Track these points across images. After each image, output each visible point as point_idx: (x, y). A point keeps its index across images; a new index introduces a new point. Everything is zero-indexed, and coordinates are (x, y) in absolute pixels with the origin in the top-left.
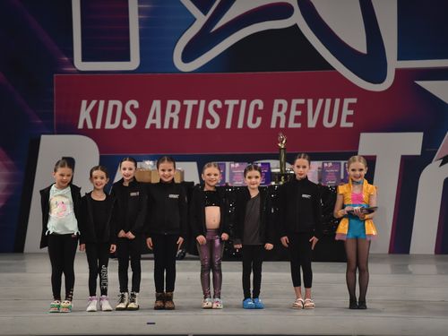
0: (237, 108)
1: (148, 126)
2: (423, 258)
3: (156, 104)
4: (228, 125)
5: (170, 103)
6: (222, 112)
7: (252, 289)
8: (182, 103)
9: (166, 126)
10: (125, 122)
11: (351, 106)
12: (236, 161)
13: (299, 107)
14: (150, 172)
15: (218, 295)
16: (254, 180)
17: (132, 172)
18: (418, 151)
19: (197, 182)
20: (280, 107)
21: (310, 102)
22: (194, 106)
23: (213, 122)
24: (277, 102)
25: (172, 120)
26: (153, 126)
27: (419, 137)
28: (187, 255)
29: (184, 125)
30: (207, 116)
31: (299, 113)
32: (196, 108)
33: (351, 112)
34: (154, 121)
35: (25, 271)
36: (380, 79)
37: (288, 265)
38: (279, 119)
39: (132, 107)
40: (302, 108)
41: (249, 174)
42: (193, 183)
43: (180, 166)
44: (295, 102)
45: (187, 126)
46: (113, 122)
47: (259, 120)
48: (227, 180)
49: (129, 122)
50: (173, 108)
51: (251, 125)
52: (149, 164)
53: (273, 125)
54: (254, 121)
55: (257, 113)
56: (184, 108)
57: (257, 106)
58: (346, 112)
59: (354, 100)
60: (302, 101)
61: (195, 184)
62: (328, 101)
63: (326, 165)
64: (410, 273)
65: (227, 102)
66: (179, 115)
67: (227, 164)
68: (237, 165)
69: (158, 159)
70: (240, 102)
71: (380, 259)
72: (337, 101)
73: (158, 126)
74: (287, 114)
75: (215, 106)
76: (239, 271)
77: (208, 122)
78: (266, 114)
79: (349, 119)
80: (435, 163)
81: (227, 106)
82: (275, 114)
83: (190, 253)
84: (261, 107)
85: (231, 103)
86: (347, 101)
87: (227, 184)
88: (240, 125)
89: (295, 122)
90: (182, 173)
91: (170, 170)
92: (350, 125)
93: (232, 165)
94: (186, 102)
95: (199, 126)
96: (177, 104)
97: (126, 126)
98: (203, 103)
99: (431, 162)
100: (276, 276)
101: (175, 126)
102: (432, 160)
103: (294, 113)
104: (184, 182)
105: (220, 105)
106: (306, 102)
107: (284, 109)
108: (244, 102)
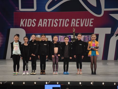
1: (38, 26)
2: (111, 61)
3: (41, 20)
4: (60, 26)
5: (44, 20)
6: (58, 22)
7: (66, 69)
8: (47, 20)
9: (43, 26)
10: (32, 25)
11: (92, 21)
12: (62, 35)
13: (78, 21)
14: (39, 38)
15: (57, 71)
16: (67, 40)
17: (35, 38)
19: (51, 41)
21: (81, 20)
23: (56, 25)
24: (73, 20)
25: (45, 24)
26: (40, 26)
28: (49, 60)
30: (54, 23)
31: (78, 23)
32: (51, 21)
33: (92, 22)
34: (40, 25)
35: (6, 64)
36: (100, 13)
37: (76, 63)
38: (73, 24)
39: (34, 21)
41: (65, 39)
42: (50, 41)
43: (47, 36)
44: (77, 20)
45: (49, 26)
46: (29, 25)
47: (68, 24)
48: (59, 40)
49: (34, 25)
51: (66, 26)
52: (39, 36)
53: (72, 26)
54: (67, 25)
55: (67, 22)
56: (48, 21)
57: (67, 21)
58: (91, 22)
59: (93, 19)
60: (79, 19)
62: (86, 19)
63: (85, 36)
64: (108, 65)
65: (59, 20)
66: (47, 23)
67: (59, 36)
68: (62, 36)
69: (41, 35)
70: (63, 20)
71: (99, 61)
72: (89, 19)
73: (41, 26)
74: (75, 23)
75: (56, 21)
76: (62, 64)
77: (54, 25)
78: (70, 23)
79: (92, 24)
80: (114, 36)
81: (60, 21)
82: (72, 23)
84: (68, 21)
85: (61, 20)
86: (91, 19)
87: (59, 41)
88: (63, 26)
89: (77, 25)
90: (48, 39)
91: (44, 38)
92: (92, 26)
93: (61, 36)
94: (49, 20)
95: (52, 26)
96: (46, 20)
97: (33, 26)
98: (53, 20)
99: (113, 36)
100: (72, 66)
101: (46, 26)
103: (77, 23)
104: (48, 41)
105: (57, 20)
106: (80, 20)
107: (75, 21)
108: (64, 20)
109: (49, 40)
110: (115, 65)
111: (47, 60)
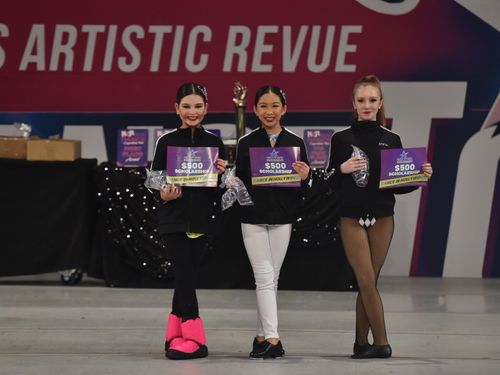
0: (168, 39)
1: (23, 66)
2: (463, 284)
3: (38, 31)
4: (154, 67)
5: (60, 29)
6: (145, 45)
8: (79, 29)
9: (54, 67)
11: (352, 39)
12: (165, 127)
13: (269, 39)
14: (26, 142)
18: (458, 112)
20: (239, 38)
21: (287, 30)
22: (99, 34)
23: (129, 61)
24: (234, 30)
25: (62, 57)
26: (32, 66)
27: (459, 89)
28: (85, 277)
29: (82, 66)
30: (120, 51)
31: (269, 48)
32: (102, 39)
33: (353, 48)
34: (33, 59)
38: (236, 57)
40: (274, 40)
42: (95, 161)
43: (71, 132)
44: (263, 30)
45: (88, 66)
47: (204, 58)
50: (65, 37)
51: (191, 67)
53: (227, 67)
54: (197, 61)
55: (201, 47)
56: (82, 38)
57: (201, 36)
58: (345, 48)
59: (358, 29)
60: (274, 29)
61: (99, 163)
62: (317, 30)
64: (443, 309)
65: (153, 29)
66: (74, 49)
67: (151, 129)
70: (174, 30)
71: (395, 284)
72: (331, 30)
73: (41, 67)
74: (250, 50)
75: (133, 36)
77: (122, 61)
78: (216, 49)
79: (349, 59)
80: (486, 132)
81: (153, 35)
82: (231, 49)
83: (89, 275)
85: (159, 31)
86: (346, 30)
88: (174, 67)
89: (262, 63)
90: (78, 145)
92: (352, 68)
93: (159, 132)
94: (86, 28)
95: (107, 67)
96: (72, 30)
98: (113, 29)
101: (68, 66)
102: (481, 126)
103: (261, 48)
104: (81, 159)
105: (141, 34)
106: (280, 31)
107: (246, 41)
108: (180, 30)
109: (86, 155)
110: (489, 311)
111: (70, 278)
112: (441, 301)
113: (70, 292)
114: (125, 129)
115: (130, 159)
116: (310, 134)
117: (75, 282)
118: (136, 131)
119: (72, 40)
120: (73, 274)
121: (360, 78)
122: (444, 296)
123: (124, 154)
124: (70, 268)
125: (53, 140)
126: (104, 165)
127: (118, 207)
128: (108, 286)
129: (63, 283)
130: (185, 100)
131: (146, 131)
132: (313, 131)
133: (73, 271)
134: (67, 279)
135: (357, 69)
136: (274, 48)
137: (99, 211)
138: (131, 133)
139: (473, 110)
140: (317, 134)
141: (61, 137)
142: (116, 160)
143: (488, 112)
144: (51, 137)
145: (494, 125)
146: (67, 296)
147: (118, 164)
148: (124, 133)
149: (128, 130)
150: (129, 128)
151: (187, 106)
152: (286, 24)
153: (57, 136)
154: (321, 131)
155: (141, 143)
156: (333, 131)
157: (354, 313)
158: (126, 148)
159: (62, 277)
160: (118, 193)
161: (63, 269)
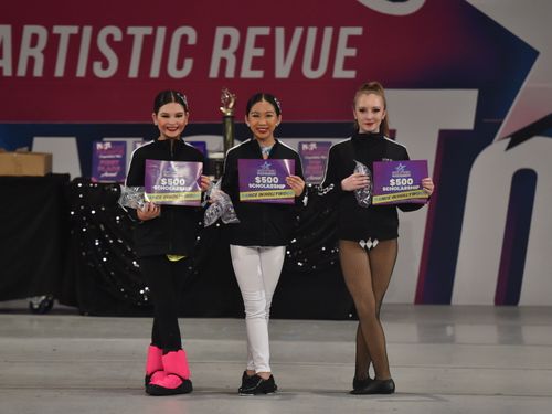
0: (149, 42)
2: (473, 312)
3: (4, 32)
4: (133, 72)
5: (29, 30)
6: (123, 49)
8: (50, 31)
9: (22, 72)
11: (352, 41)
13: (260, 41)
18: (466, 121)
19: (75, 173)
20: (227, 41)
21: (280, 32)
22: (71, 36)
23: (105, 65)
24: (221, 32)
25: (31, 61)
28: (56, 305)
29: (53, 72)
30: (95, 54)
31: (260, 52)
32: (75, 41)
33: (352, 52)
34: (1, 64)
38: (223, 62)
40: (266, 43)
42: (68, 176)
43: (41, 144)
44: (253, 32)
45: (59, 72)
47: (189, 63)
50: (34, 40)
51: (174, 73)
53: (214, 73)
54: (180, 66)
55: (185, 50)
56: (54, 40)
57: (184, 38)
58: (344, 52)
59: (358, 31)
60: (265, 31)
61: (72, 179)
62: (312, 32)
64: (452, 340)
65: (131, 30)
66: (44, 52)
67: (130, 141)
70: (155, 32)
71: (399, 313)
72: (328, 31)
73: (8, 72)
74: (239, 54)
75: (110, 38)
77: (97, 66)
78: (201, 52)
79: (348, 64)
80: (499, 145)
81: (132, 37)
82: (218, 52)
83: (61, 303)
84: (192, 40)
85: (139, 33)
86: (345, 32)
88: (155, 73)
89: (253, 68)
90: (49, 159)
92: (351, 74)
94: (57, 29)
95: (81, 72)
96: (42, 32)
98: (88, 30)
99: (488, 141)
101: (38, 72)
102: (493, 138)
103: (251, 52)
104: (51, 174)
105: (118, 35)
106: (273, 33)
107: (234, 44)
108: (162, 31)
109: (57, 169)
110: (502, 342)
111: (40, 306)
112: (449, 330)
113: (39, 321)
114: (100, 141)
115: (106, 174)
116: (305, 147)
117: (45, 309)
118: (113, 143)
119: (43, 42)
120: (43, 301)
121: (360, 84)
122: (453, 325)
123: (100, 168)
124: (40, 295)
125: (20, 153)
126: (77, 180)
127: (93, 227)
128: (82, 314)
129: (32, 311)
130: (164, 109)
131: (125, 143)
132: (309, 143)
133: (44, 298)
134: (36, 306)
135: (357, 75)
136: (266, 52)
137: (72, 232)
138: (108, 145)
139: (486, 120)
140: (313, 146)
141: (30, 150)
142: (91, 176)
143: (501, 123)
144: (19, 150)
145: (507, 137)
146: (36, 326)
147: (93, 180)
148: (99, 146)
149: (104, 142)
150: (105, 139)
151: (166, 116)
152: (280, 26)
153: (26, 149)
154: (318, 144)
155: (118, 156)
156: (330, 144)
157: (355, 345)
158: (102, 162)
159: (31, 304)
160: (93, 212)
161: (32, 296)
